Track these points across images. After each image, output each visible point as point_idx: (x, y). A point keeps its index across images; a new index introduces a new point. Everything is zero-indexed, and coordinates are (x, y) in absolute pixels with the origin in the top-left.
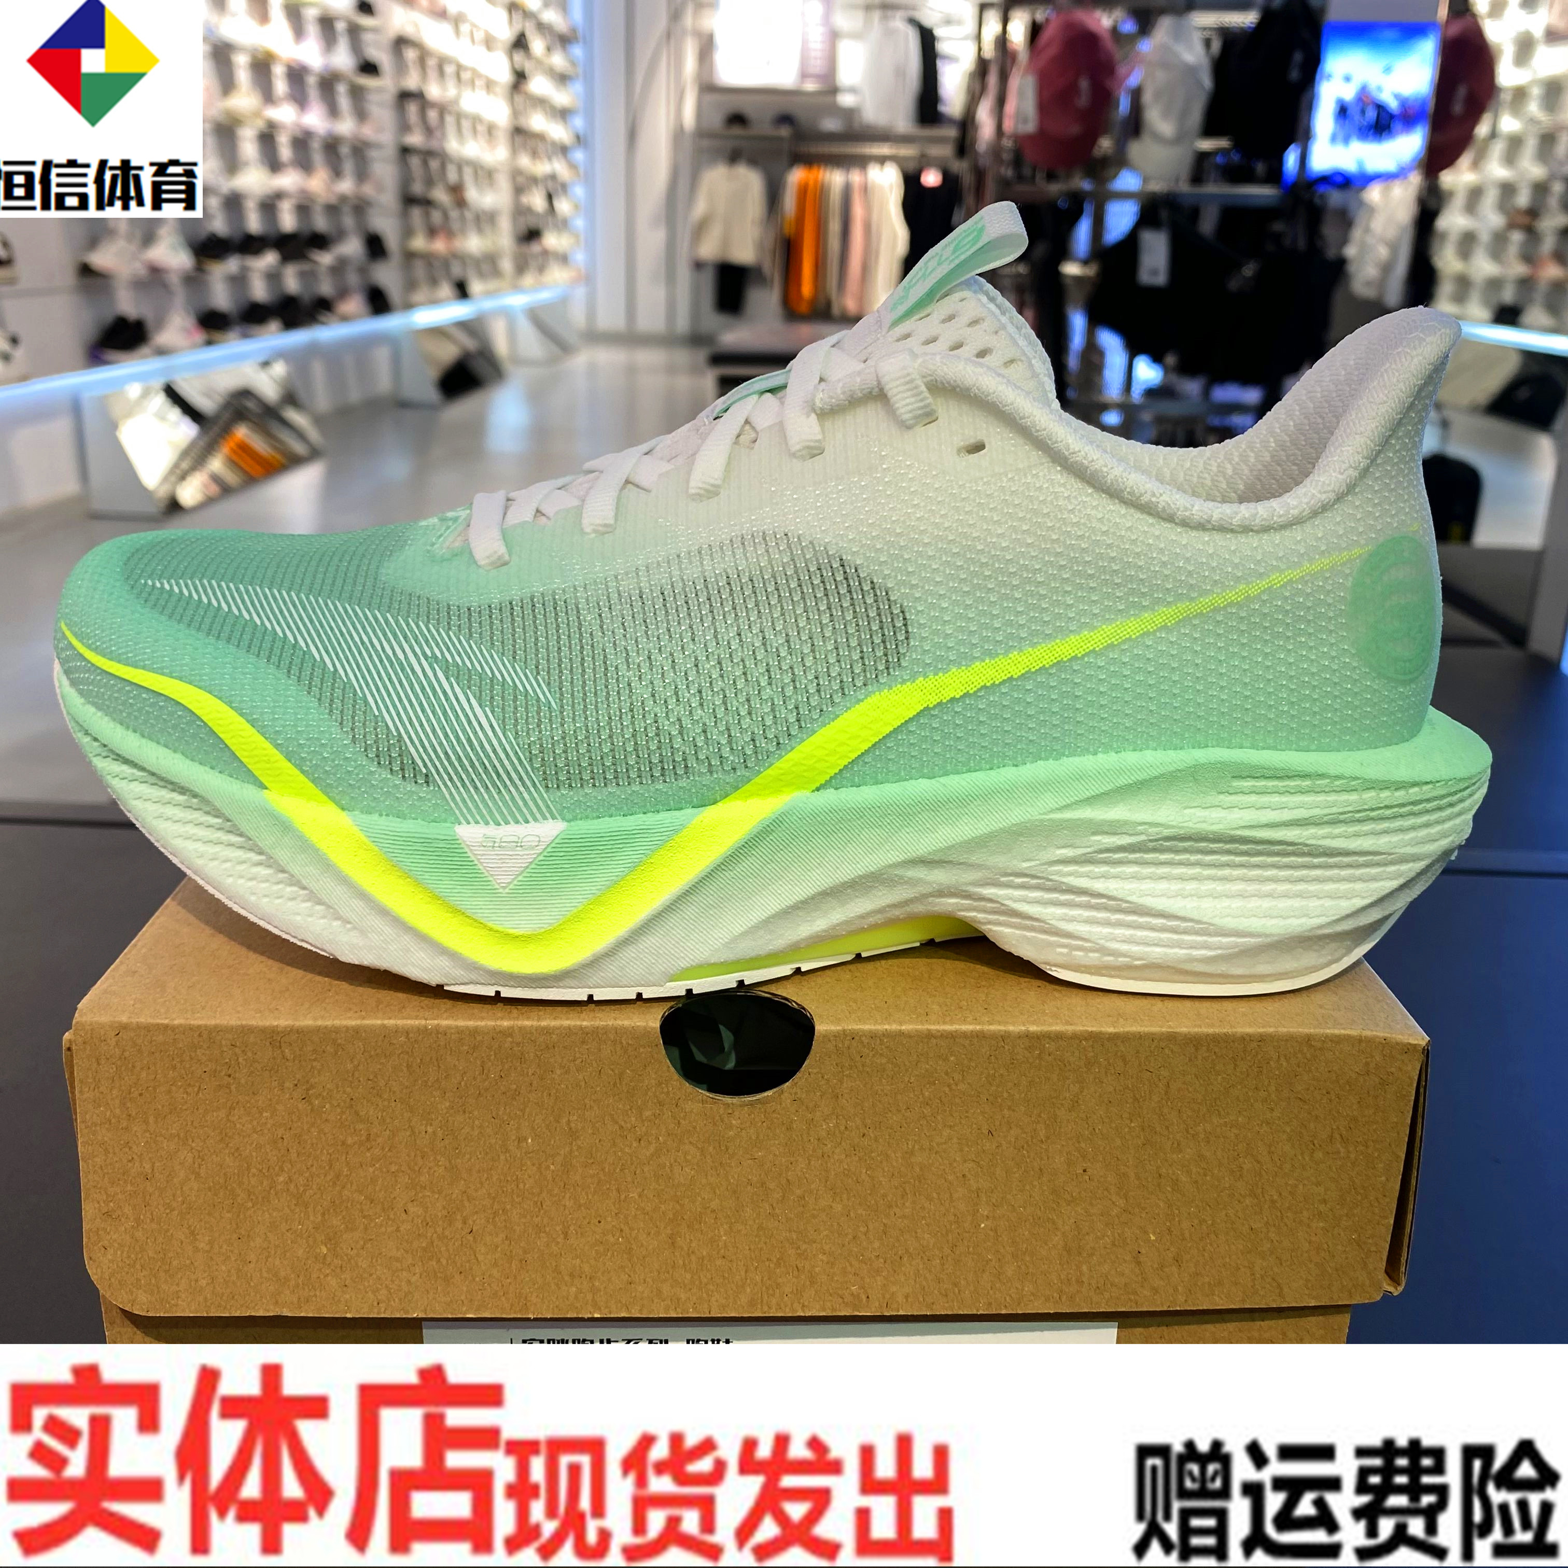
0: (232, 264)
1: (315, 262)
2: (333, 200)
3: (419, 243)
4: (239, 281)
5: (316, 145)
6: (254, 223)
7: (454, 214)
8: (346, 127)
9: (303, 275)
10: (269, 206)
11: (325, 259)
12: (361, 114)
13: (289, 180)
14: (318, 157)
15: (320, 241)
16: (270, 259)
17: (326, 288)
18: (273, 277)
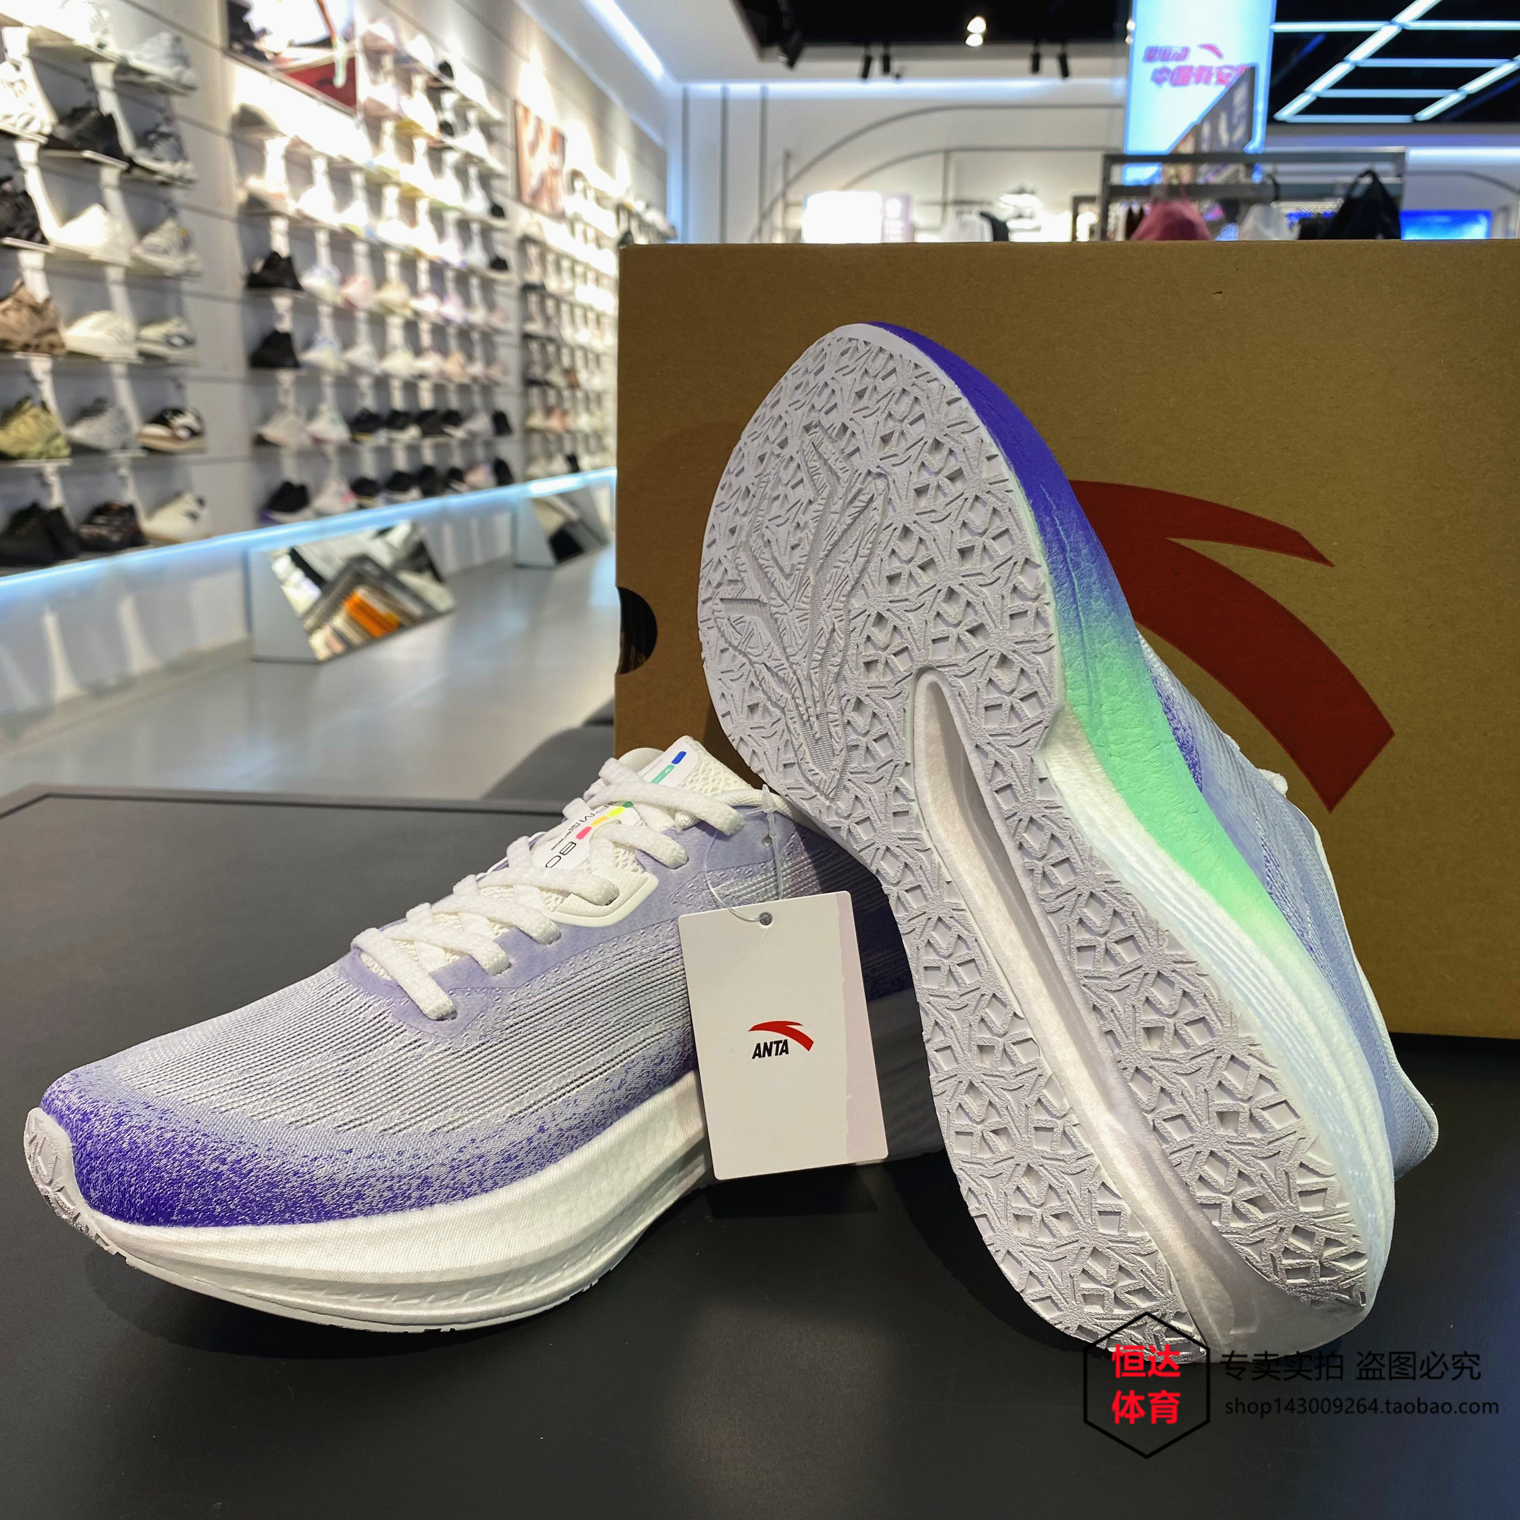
0: (381, 437)
1: (450, 436)
2: (466, 380)
3: (537, 420)
4: (384, 452)
5: (452, 331)
6: (398, 401)
7: (566, 393)
8: (478, 316)
9: (437, 447)
10: (411, 386)
11: (459, 433)
12: (491, 306)
13: (430, 363)
14: (453, 343)
15: (454, 418)
16: (412, 432)
17: (457, 460)
18: (413, 449)
